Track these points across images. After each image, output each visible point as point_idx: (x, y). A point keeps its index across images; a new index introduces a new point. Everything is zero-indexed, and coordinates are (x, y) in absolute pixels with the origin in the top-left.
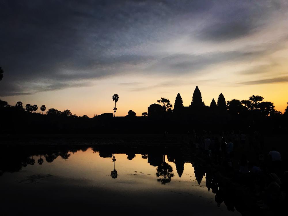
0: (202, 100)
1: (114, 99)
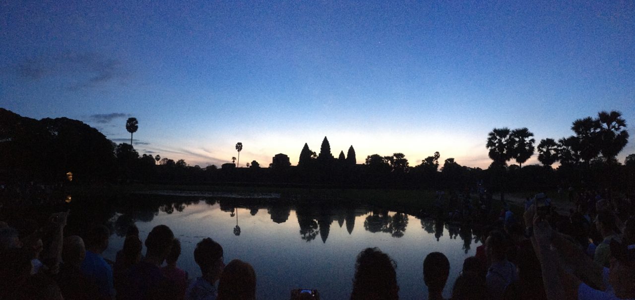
0: (330, 152)
1: (237, 147)
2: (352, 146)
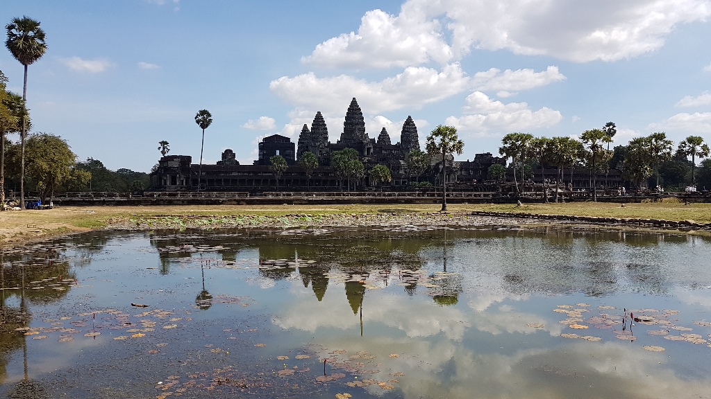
2: (409, 117)
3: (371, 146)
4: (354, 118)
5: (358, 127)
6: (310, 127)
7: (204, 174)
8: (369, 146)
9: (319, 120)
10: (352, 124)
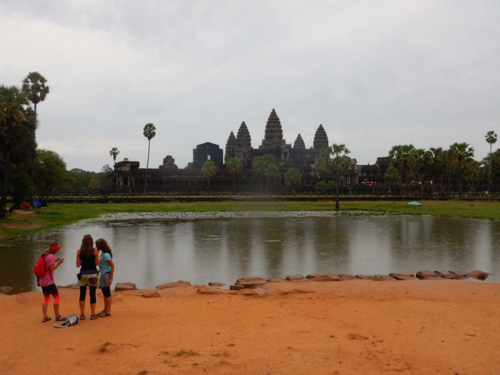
0: (282, 136)
2: (321, 126)
3: (288, 150)
4: (274, 127)
5: (276, 134)
6: (236, 134)
7: (149, 176)
8: (286, 151)
9: (244, 129)
10: (271, 131)
